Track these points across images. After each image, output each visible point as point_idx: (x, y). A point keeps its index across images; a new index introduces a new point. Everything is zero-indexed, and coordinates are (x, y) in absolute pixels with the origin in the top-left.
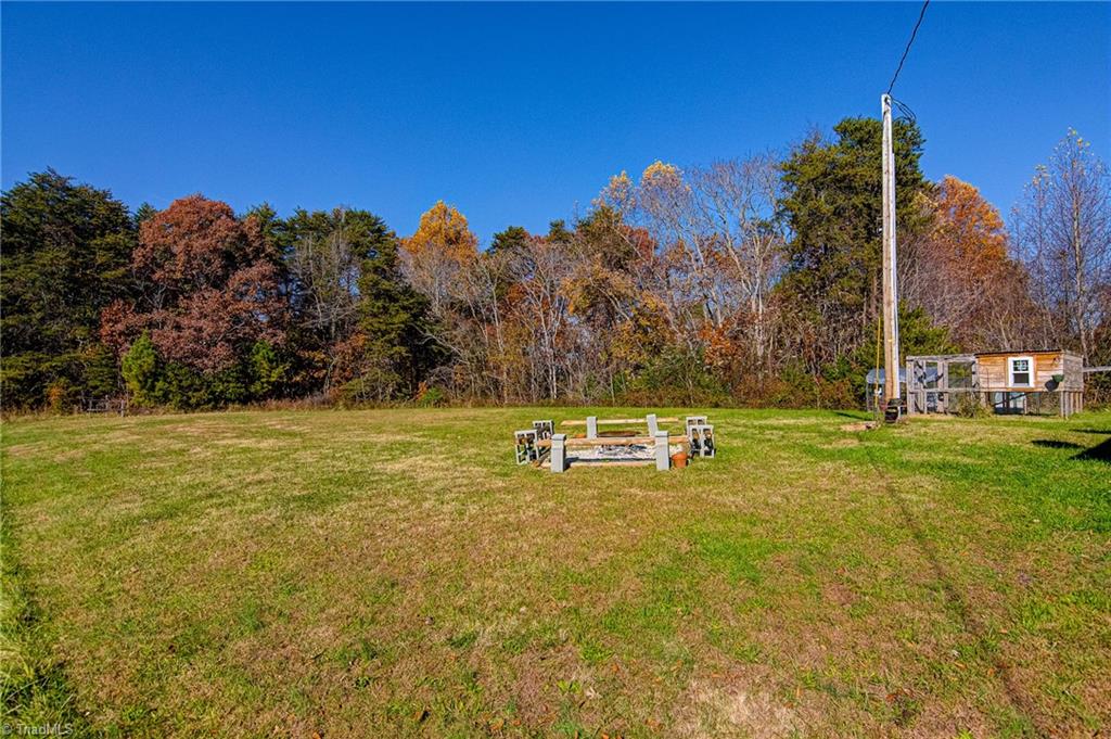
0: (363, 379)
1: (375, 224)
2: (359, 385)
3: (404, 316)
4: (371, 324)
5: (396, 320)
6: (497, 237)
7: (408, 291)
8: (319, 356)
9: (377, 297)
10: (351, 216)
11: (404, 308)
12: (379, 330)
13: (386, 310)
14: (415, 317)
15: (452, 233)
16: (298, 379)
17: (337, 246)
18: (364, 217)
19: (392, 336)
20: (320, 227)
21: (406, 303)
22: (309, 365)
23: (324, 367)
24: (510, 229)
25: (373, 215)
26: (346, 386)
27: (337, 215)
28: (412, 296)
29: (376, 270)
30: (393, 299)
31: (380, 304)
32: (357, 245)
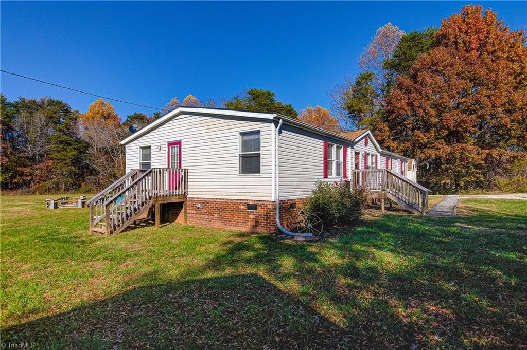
0: (51, 181)
1: (64, 107)
2: (49, 184)
3: (74, 152)
4: (56, 156)
5: (69, 154)
6: (129, 117)
7: (78, 141)
8: (27, 170)
9: (61, 143)
10: (51, 103)
11: (75, 149)
12: (61, 159)
13: (65, 149)
14: (80, 152)
15: (105, 114)
16: (16, 181)
17: (39, 118)
18: (59, 103)
19: (67, 161)
20: (31, 107)
21: (75, 147)
22: (22, 174)
23: (31, 174)
24: (135, 113)
25: (64, 102)
26: (42, 184)
27: (43, 101)
28: (79, 143)
29: (60, 130)
30: (70, 145)
31: (61, 146)
32: (51, 117)
